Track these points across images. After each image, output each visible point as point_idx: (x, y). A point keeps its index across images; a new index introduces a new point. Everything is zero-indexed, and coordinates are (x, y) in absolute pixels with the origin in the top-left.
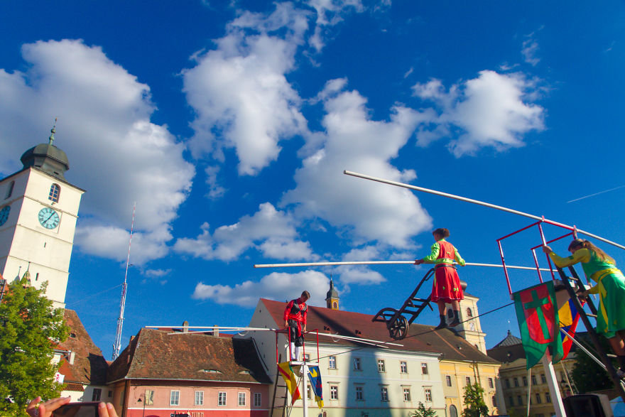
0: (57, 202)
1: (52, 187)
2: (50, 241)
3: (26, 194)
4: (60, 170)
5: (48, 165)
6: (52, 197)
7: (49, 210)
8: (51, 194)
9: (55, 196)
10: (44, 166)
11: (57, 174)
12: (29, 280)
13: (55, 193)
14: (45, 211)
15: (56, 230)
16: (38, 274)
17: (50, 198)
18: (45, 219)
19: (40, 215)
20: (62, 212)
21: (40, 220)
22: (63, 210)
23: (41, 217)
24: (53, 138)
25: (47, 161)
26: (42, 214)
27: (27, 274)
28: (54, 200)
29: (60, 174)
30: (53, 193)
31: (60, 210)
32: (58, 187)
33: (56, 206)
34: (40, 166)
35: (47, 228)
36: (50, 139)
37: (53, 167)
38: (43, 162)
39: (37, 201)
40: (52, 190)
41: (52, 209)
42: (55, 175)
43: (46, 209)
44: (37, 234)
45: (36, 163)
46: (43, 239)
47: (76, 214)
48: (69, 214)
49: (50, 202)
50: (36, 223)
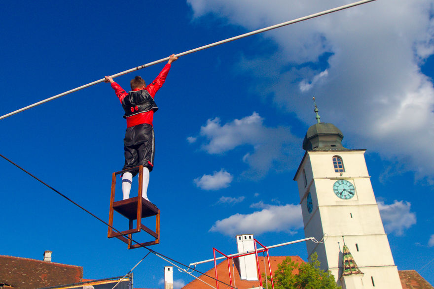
0: (344, 171)
1: (334, 160)
2: (353, 210)
3: (314, 177)
4: (336, 141)
5: (323, 142)
6: (338, 169)
7: (340, 182)
8: (335, 167)
9: (340, 167)
10: (321, 145)
11: (335, 146)
12: (349, 253)
13: (338, 164)
14: (337, 184)
15: (355, 197)
16: (356, 245)
17: (336, 171)
18: (340, 192)
19: (334, 190)
20: (352, 178)
21: (337, 194)
22: (351, 176)
23: (336, 192)
24: (318, 116)
25: (320, 139)
26: (336, 188)
27: (345, 248)
28: (341, 171)
29: (337, 145)
30: (338, 165)
31: (350, 178)
32: (339, 158)
33: (345, 175)
34: (317, 147)
35: (346, 199)
36: (317, 119)
37: (329, 142)
38: (318, 142)
39: (326, 178)
40: (335, 163)
41: (342, 180)
42: (333, 148)
43: (338, 182)
44: (338, 208)
45: (313, 146)
46: (347, 211)
47: (367, 175)
48: (360, 177)
49: (338, 175)
50: (334, 199)
